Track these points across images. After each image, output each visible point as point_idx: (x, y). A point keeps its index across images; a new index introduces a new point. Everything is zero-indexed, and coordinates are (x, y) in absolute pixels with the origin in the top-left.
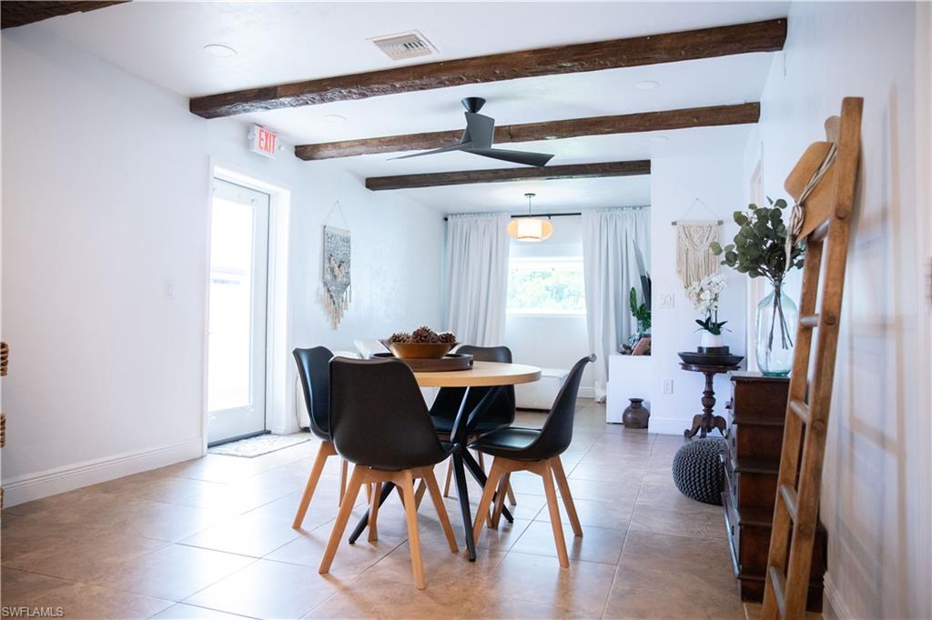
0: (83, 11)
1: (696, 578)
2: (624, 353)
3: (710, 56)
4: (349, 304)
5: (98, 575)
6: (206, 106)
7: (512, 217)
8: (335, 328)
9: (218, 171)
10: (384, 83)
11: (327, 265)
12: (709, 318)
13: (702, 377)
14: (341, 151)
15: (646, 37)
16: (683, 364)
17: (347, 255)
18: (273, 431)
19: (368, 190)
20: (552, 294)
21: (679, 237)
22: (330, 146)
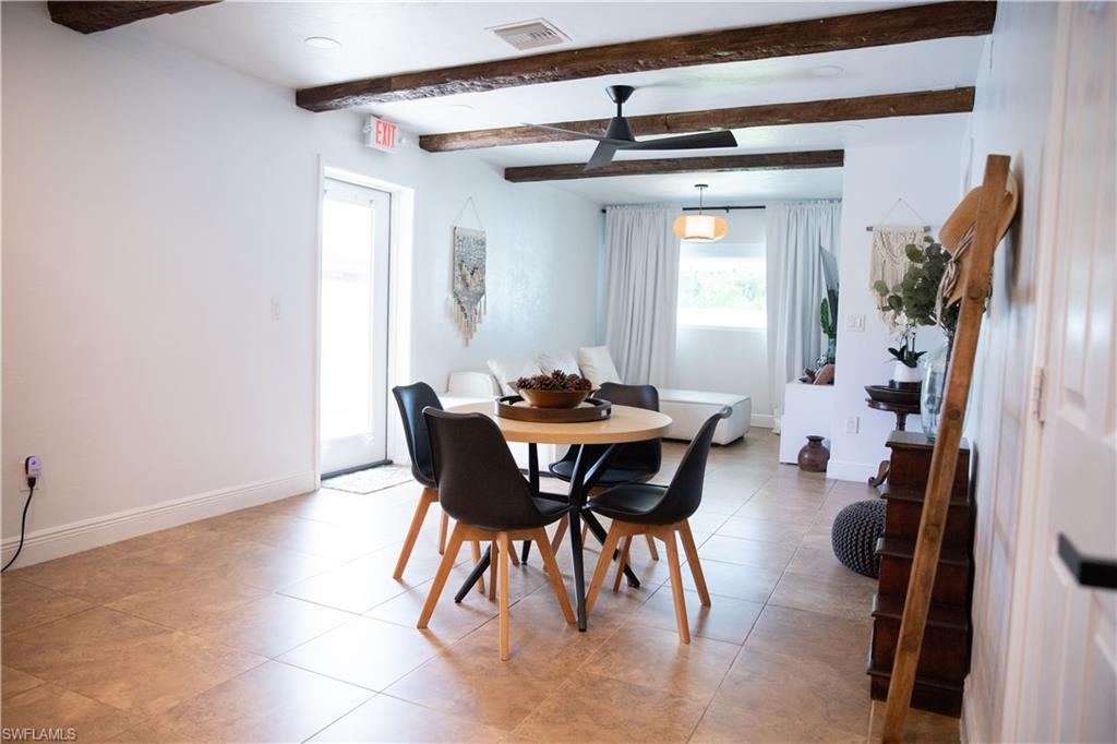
0: (171, 13)
1: (828, 667)
2: (804, 381)
3: (898, 43)
4: (483, 316)
5: (196, 624)
6: (313, 98)
7: (685, 209)
8: (467, 344)
9: (329, 171)
10: (510, 75)
11: (457, 273)
12: (905, 348)
13: (892, 417)
14: (473, 142)
15: (819, 20)
16: (869, 401)
17: (482, 259)
18: (395, 461)
19: (507, 182)
20: (744, 291)
21: (875, 246)
22: (459, 138)
